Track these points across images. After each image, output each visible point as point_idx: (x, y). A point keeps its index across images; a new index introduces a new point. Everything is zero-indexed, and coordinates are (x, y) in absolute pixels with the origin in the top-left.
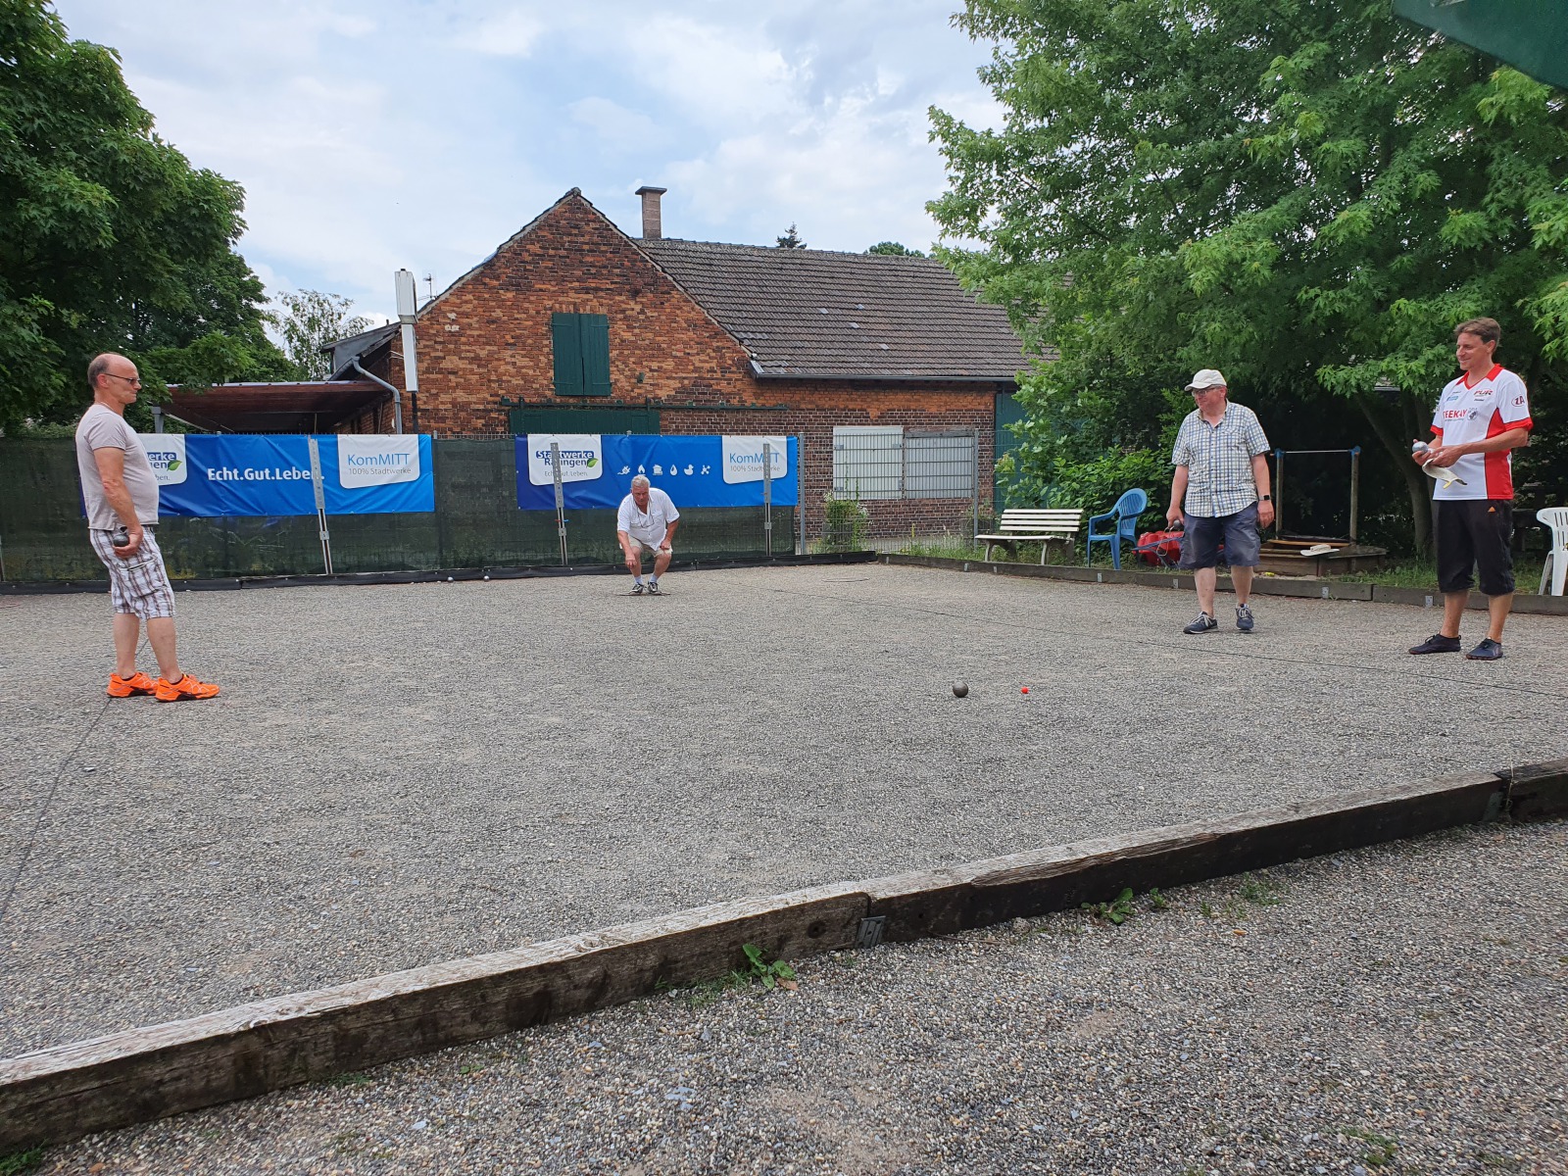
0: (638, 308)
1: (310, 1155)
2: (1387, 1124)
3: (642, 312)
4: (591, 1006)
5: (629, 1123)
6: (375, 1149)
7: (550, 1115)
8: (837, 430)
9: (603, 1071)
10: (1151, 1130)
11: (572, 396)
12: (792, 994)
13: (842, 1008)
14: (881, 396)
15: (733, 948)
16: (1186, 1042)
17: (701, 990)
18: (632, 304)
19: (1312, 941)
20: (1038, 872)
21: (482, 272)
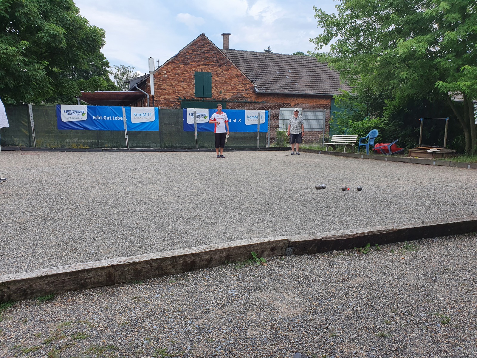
0: (221, 70)
1: (127, 301)
2: (448, 313)
3: (222, 72)
4: (206, 266)
5: (217, 299)
6: (145, 301)
7: (195, 295)
8: (281, 109)
9: (210, 285)
10: (374, 310)
11: (200, 98)
12: (265, 267)
13: (280, 271)
14: (295, 99)
15: (248, 253)
16: (386, 287)
17: (239, 264)
18: (219, 69)
19: (426, 262)
20: (341, 237)
21: (174, 59)
